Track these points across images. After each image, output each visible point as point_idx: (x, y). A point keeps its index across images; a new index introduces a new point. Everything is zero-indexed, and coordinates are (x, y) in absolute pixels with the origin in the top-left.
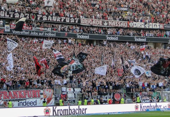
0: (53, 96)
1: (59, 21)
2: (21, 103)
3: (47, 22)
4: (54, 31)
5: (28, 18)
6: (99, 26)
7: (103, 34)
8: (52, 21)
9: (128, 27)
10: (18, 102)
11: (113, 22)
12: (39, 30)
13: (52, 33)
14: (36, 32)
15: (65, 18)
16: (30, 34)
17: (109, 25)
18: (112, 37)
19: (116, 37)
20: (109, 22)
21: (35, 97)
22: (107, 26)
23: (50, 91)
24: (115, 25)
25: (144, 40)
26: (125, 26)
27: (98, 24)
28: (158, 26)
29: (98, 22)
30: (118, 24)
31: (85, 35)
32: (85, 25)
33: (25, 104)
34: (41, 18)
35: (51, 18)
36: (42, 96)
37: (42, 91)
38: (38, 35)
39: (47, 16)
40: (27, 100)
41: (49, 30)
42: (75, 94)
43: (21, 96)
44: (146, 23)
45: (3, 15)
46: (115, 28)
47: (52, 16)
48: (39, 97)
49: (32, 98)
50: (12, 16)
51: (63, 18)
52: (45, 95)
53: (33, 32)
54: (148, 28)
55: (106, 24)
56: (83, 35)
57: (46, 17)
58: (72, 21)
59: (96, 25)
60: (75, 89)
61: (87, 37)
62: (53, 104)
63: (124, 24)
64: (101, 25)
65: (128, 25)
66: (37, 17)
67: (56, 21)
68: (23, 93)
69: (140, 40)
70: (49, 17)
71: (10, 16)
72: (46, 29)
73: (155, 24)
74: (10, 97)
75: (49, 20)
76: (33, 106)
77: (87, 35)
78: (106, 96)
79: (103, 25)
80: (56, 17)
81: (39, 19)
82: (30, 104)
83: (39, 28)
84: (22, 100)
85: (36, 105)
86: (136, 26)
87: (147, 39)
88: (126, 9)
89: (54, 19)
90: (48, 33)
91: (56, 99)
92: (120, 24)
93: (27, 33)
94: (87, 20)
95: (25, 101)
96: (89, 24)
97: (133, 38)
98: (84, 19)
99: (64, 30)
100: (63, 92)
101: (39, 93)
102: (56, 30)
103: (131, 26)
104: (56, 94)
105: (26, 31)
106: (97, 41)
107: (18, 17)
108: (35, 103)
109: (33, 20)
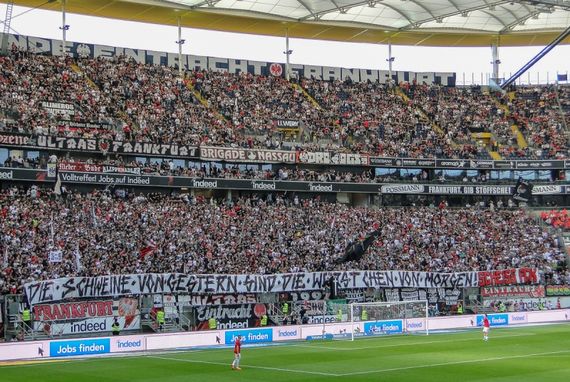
0: (137, 312)
1: (156, 154)
2: (77, 327)
3: (130, 157)
4: (147, 174)
5: (94, 149)
6: (238, 161)
7: (244, 178)
8: (143, 152)
9: (298, 162)
10: (72, 324)
11: (268, 153)
12: (117, 172)
13: (142, 178)
14: (110, 176)
15: (168, 147)
16: (97, 181)
17: (260, 158)
18: (264, 183)
19: (272, 183)
20: (259, 153)
21: (102, 313)
22: (255, 161)
23: (131, 303)
24: (270, 159)
25: (329, 189)
26: (290, 160)
27: (237, 157)
28: (356, 159)
29: (236, 154)
30: (276, 155)
31: (208, 181)
32: (209, 159)
33: (83, 327)
34: (121, 149)
35: (140, 146)
36: (116, 313)
37: (116, 304)
38: (115, 182)
39: (133, 144)
40: (88, 321)
41: (137, 171)
42: (178, 307)
43: (75, 314)
44: (333, 155)
45: (44, 144)
47: (142, 144)
48: (110, 314)
49: (96, 316)
50: (61, 145)
52: (122, 311)
53: (104, 176)
54: (337, 163)
55: (252, 157)
56: (206, 180)
57: (130, 145)
58: (184, 152)
59: (232, 159)
60: (180, 298)
61: (213, 185)
62: (137, 327)
63: (288, 157)
64: (243, 159)
65: (297, 157)
66: (112, 146)
67: (151, 153)
68: (79, 307)
69: (320, 188)
70: (137, 145)
71: (57, 147)
72: (130, 170)
73: (350, 155)
74: (56, 316)
75: (137, 151)
76: (99, 330)
78: (238, 310)
79: (247, 158)
80: (151, 145)
81: (115, 149)
82: (95, 327)
83: (116, 169)
84: (77, 320)
85: (105, 328)
86: (313, 161)
87: (335, 187)
88: (295, 123)
89: (147, 149)
90: (134, 177)
91: (142, 317)
92: (282, 156)
93: (91, 180)
94: (214, 149)
95: (83, 322)
96: (219, 157)
97: (306, 186)
98: (207, 149)
100: (156, 303)
101: (109, 307)
102: (151, 171)
103: (303, 161)
104: (142, 307)
105: (90, 175)
106: (233, 192)
107: (74, 147)
108: (103, 326)
109: (105, 152)
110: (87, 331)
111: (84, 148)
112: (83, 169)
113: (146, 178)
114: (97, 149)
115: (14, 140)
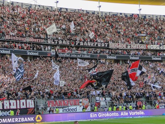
0: (90, 104)
1: (92, 46)
2: (65, 110)
3: (84, 47)
4: (89, 54)
5: (69, 44)
6: (123, 49)
7: (127, 55)
8: (88, 46)
9: (147, 49)
10: (63, 109)
11: (135, 45)
12: (78, 53)
13: (87, 55)
14: (75, 54)
15: (97, 43)
16: (70, 56)
17: (132, 48)
18: (134, 57)
19: (138, 57)
20: (132, 45)
21: (75, 105)
22: (130, 49)
23: (87, 100)
24: (136, 48)
25: (160, 59)
26: (144, 48)
27: (123, 47)
29: (123, 46)
30: (138, 46)
31: (113, 56)
32: (112, 48)
33: (67, 110)
34: (79, 44)
35: (86, 43)
36: (81, 104)
37: (81, 100)
38: (77, 56)
39: (84, 42)
40: (70, 108)
41: (85, 52)
42: (106, 102)
43: (64, 104)
44: (161, 46)
45: (50, 42)
46: (136, 50)
47: (87, 42)
48: (79, 105)
49: (73, 105)
50: (56, 43)
51: (96, 43)
52: (83, 103)
53: (73, 54)
54: (162, 49)
55: (129, 47)
56: (112, 56)
57: (82, 43)
58: (103, 45)
59: (121, 48)
60: (106, 98)
61: (115, 58)
62: (89, 110)
63: (143, 47)
64: (125, 48)
65: (147, 47)
67: (90, 46)
68: (66, 102)
69: (156, 59)
70: (85, 42)
71: (55, 43)
72: (82, 52)
74: (56, 105)
75: (85, 45)
76: (74, 111)
77: (114, 56)
78: (130, 103)
79: (127, 48)
80: (90, 43)
81: (77, 44)
82: (72, 110)
83: (77, 51)
84: (65, 107)
85: (76, 111)
86: (153, 48)
87: (162, 58)
88: (145, 35)
89: (89, 44)
90: (84, 55)
91: (91, 106)
92: (140, 47)
93: (68, 56)
94: (114, 44)
95: (67, 108)
96: (116, 47)
97: (151, 58)
98: (112, 44)
99: (97, 53)
100: (97, 100)
101: (78, 102)
102: (91, 52)
103: (149, 48)
104: (91, 102)
105: (67, 54)
106: (122, 60)
107: (61, 43)
108: (75, 110)
109: (73, 45)
110: (69, 112)
111: (65, 44)
112: (65, 51)
113: (89, 55)
114: (70, 44)
115: (39, 41)
